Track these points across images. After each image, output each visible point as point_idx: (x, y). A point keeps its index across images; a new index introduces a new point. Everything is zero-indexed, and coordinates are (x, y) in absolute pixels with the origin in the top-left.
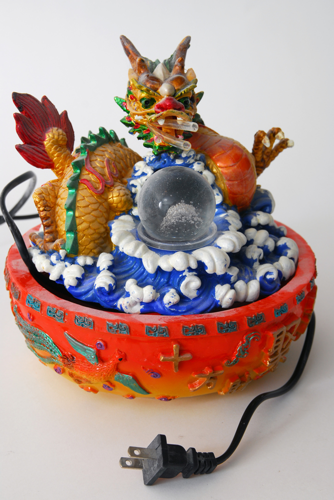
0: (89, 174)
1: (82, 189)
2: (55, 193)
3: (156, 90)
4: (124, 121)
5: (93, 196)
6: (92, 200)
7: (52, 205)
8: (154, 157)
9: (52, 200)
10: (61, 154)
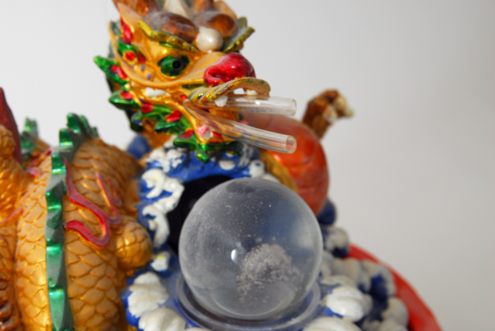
0: (77, 209)
1: (72, 242)
2: (9, 251)
3: (191, 40)
4: (117, 101)
5: (93, 251)
6: (94, 259)
7: (9, 276)
8: (180, 161)
9: (8, 266)
10: (9, 173)
